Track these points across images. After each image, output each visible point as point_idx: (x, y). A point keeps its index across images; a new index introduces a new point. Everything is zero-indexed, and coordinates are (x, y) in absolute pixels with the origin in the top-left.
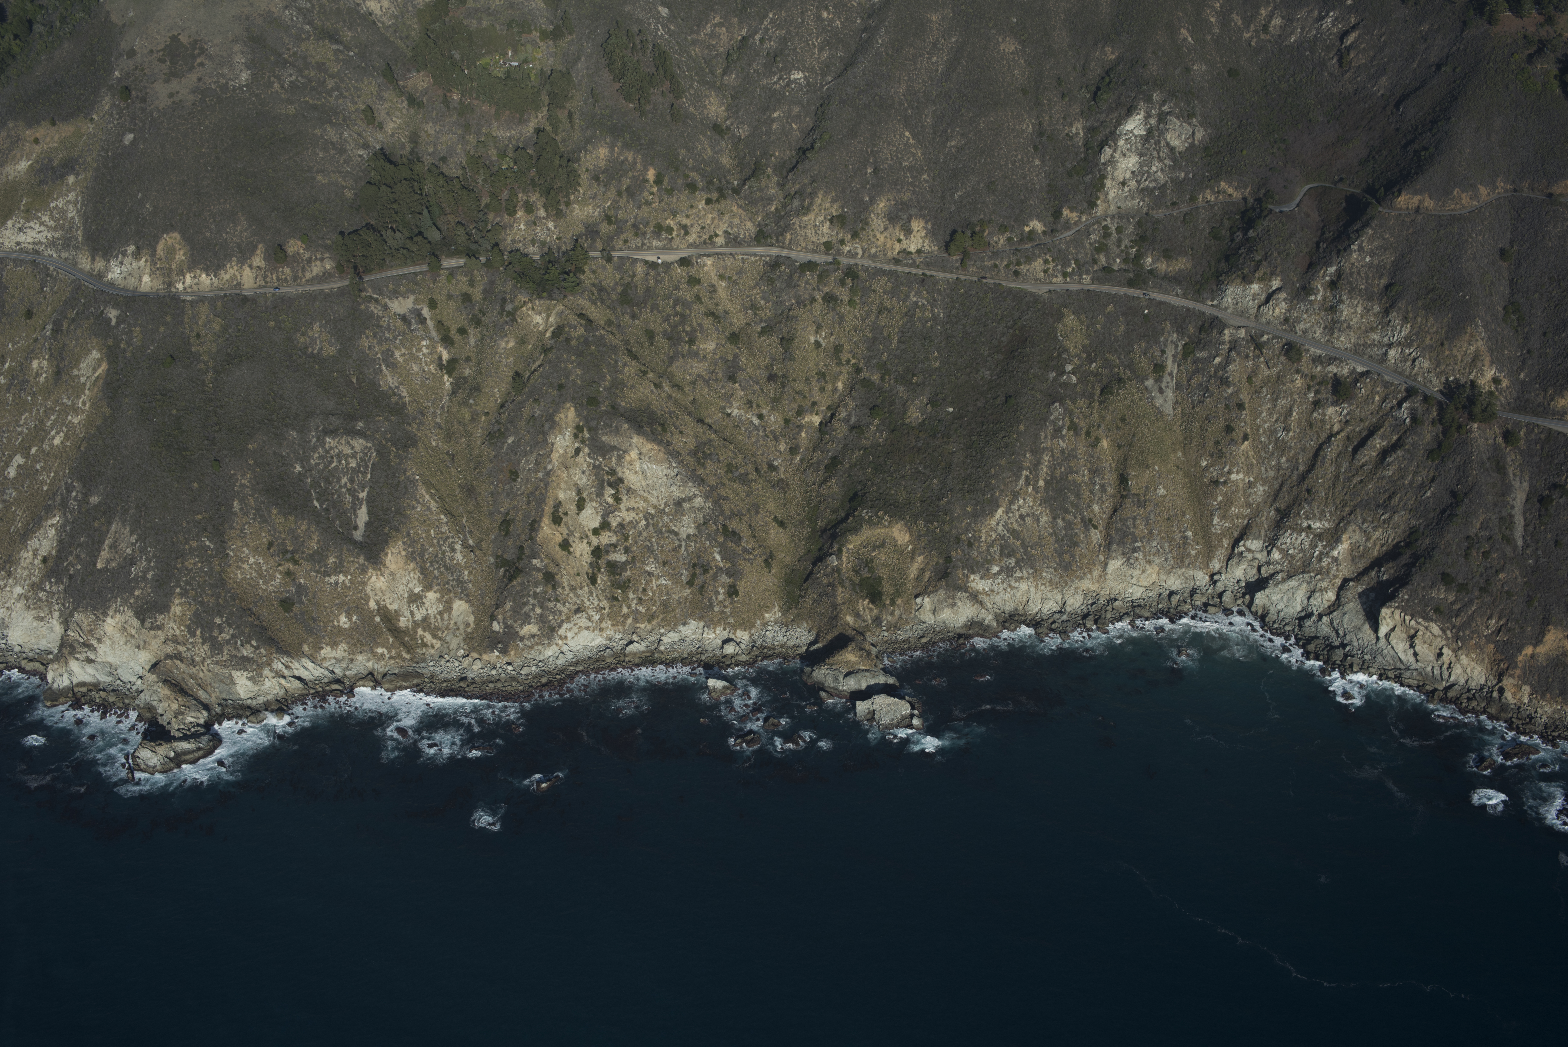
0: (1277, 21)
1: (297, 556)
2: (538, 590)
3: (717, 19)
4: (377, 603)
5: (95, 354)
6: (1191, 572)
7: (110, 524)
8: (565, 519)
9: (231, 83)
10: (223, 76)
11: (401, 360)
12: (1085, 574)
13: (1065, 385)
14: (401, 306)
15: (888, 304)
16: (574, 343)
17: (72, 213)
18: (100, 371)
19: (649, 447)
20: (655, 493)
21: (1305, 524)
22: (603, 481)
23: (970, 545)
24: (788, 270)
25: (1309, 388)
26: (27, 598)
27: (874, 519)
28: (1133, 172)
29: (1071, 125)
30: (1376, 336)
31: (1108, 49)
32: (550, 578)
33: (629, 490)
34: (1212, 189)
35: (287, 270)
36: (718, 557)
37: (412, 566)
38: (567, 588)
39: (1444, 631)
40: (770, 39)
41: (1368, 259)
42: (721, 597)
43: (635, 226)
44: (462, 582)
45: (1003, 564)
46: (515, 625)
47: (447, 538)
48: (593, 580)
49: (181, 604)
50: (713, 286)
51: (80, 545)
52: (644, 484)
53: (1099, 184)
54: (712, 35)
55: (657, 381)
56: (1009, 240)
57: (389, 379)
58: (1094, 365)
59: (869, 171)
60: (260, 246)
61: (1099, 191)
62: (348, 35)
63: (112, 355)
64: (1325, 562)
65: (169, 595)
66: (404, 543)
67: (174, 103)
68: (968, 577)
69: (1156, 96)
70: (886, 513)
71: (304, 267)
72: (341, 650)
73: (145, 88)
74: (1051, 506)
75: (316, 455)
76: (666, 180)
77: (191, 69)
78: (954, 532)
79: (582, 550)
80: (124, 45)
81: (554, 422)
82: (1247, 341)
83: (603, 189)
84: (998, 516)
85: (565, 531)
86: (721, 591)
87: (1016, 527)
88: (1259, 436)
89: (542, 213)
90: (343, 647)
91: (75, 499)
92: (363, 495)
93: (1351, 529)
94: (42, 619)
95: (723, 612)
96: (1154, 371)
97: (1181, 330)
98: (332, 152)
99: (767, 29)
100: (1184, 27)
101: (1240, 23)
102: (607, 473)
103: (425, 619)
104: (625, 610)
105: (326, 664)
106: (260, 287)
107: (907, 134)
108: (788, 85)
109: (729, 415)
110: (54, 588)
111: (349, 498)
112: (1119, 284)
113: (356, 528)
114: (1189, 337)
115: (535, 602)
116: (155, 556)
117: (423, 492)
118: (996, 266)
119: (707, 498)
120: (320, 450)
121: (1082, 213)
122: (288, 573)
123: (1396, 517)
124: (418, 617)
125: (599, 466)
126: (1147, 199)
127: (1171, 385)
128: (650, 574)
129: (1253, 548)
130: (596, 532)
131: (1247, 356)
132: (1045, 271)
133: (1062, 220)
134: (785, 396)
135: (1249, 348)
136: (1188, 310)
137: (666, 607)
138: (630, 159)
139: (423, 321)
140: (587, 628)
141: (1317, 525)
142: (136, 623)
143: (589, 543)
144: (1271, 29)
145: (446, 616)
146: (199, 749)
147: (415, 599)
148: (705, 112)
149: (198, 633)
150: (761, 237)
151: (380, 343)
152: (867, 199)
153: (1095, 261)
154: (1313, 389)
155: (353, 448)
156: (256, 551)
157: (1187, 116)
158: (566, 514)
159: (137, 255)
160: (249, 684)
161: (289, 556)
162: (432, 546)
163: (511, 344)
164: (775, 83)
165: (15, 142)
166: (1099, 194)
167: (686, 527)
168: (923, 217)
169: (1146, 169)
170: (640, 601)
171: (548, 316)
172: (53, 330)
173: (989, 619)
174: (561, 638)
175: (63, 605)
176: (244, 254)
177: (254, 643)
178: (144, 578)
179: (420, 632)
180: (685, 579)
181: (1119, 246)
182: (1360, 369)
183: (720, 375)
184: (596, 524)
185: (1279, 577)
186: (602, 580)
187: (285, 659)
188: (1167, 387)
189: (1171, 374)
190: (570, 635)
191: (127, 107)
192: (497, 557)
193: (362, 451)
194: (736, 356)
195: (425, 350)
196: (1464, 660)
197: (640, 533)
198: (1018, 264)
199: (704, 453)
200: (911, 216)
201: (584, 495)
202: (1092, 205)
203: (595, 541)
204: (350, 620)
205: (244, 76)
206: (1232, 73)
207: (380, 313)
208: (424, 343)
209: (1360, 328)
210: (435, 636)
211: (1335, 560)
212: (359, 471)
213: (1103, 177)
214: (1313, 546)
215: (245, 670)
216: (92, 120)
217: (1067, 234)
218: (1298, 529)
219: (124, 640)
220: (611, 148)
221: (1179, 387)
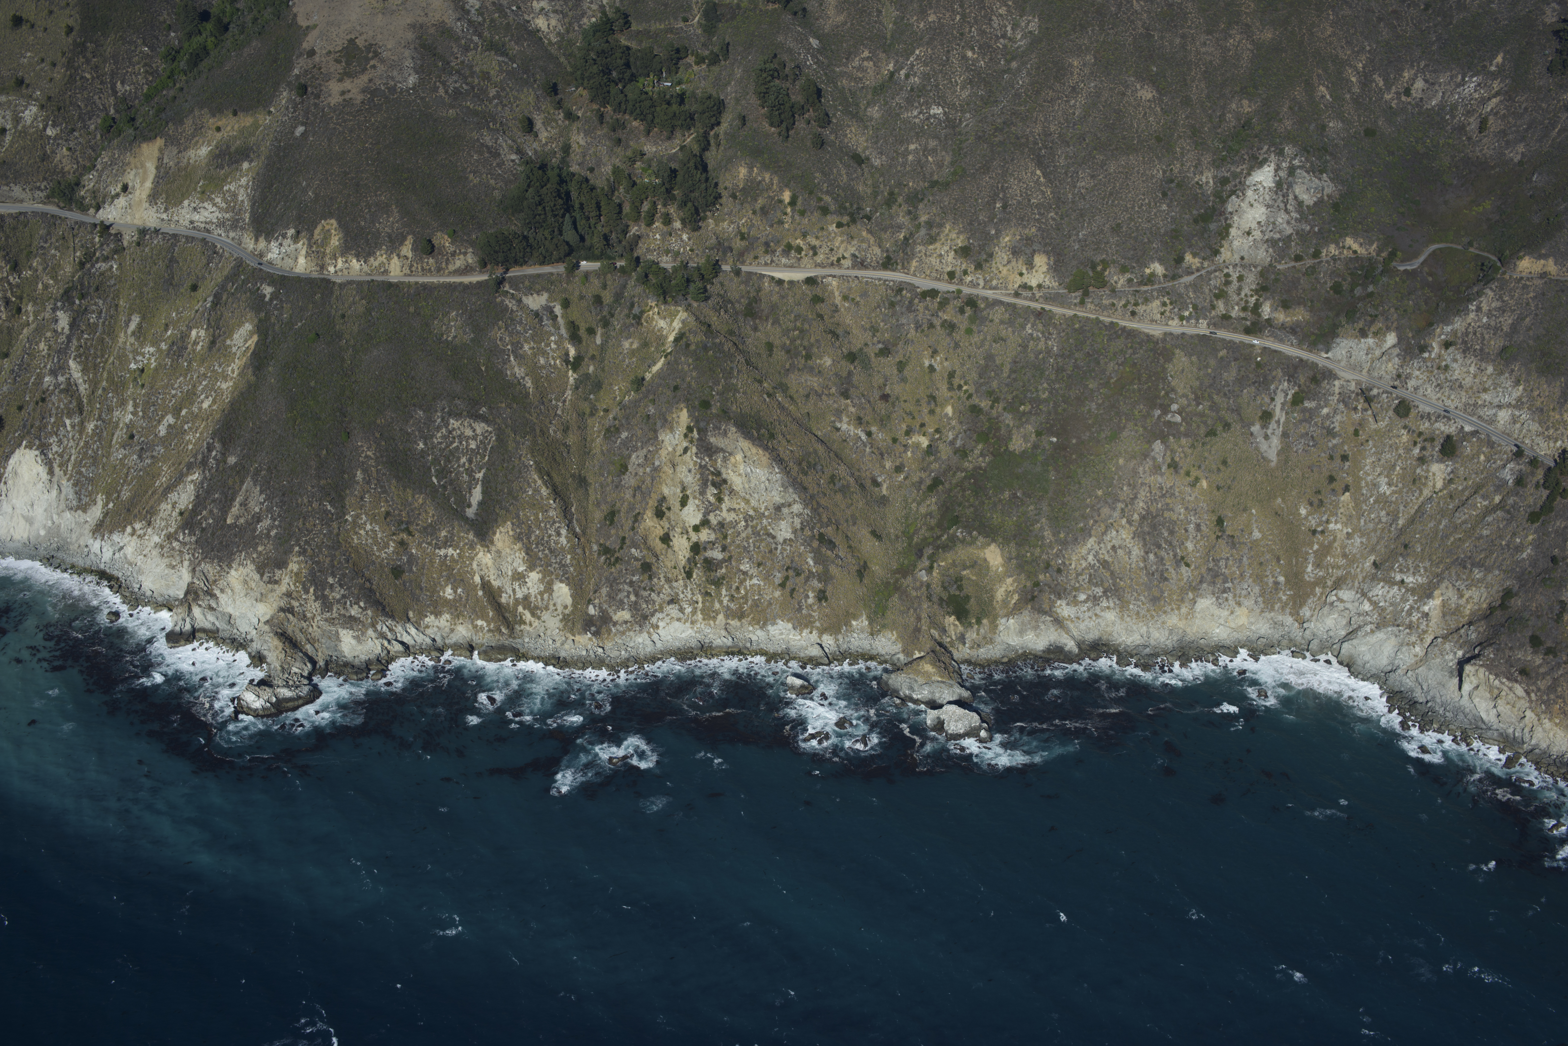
0: (1419, 84)
1: (412, 528)
2: (634, 579)
3: (866, 54)
4: (482, 578)
5: (248, 327)
6: (1280, 618)
7: (242, 483)
8: (667, 514)
9: (399, 85)
10: (393, 78)
11: (529, 352)
12: (1172, 610)
13: (1169, 424)
14: (535, 302)
15: (1003, 333)
16: (693, 347)
17: (242, 196)
18: (250, 342)
19: (755, 452)
20: (756, 495)
21: (1398, 578)
22: (707, 480)
23: (1059, 571)
24: (909, 295)
25: (1415, 443)
26: (162, 547)
27: (968, 539)
28: (1259, 223)
29: (1202, 173)
30: (1486, 397)
31: (1245, 102)
32: (646, 568)
33: (732, 491)
34: (1337, 244)
35: (431, 261)
36: (811, 563)
37: (519, 545)
38: (662, 579)
39: (1528, 693)
40: (915, 75)
41: (1485, 320)
42: (810, 601)
43: (767, 244)
44: (564, 566)
45: (1090, 592)
46: (610, 610)
47: (554, 522)
48: (689, 575)
49: (298, 563)
50: (837, 306)
51: (214, 501)
52: (747, 486)
53: (1224, 233)
54: (860, 68)
55: (771, 391)
56: (1130, 281)
57: (516, 369)
58: (1201, 407)
59: (998, 205)
60: (410, 237)
61: (1223, 239)
62: (514, 48)
63: (262, 329)
64: (1415, 616)
65: (288, 551)
66: (513, 524)
67: (344, 100)
68: (1054, 602)
69: (1288, 150)
70: (979, 534)
71: (448, 259)
72: (444, 621)
73: (320, 85)
74: (1144, 539)
75: (439, 435)
76: (800, 201)
77: (364, 70)
78: (1044, 557)
79: (681, 546)
80: (305, 45)
81: (666, 420)
82: (1357, 394)
83: (738, 207)
84: (1089, 546)
85: (667, 525)
86: (811, 595)
87: (1107, 558)
88: (1361, 488)
89: (677, 225)
90: (446, 616)
91: (214, 458)
92: (480, 475)
93: (1444, 585)
94: (173, 567)
95: (811, 616)
96: (1261, 418)
97: (1291, 377)
98: (487, 155)
99: (912, 65)
100: (1323, 85)
101: (1381, 83)
102: (713, 473)
103: (526, 598)
104: (717, 606)
105: (429, 631)
106: (405, 275)
107: (1038, 172)
108: (928, 119)
109: (838, 429)
110: (187, 539)
111: (466, 477)
112: (1235, 330)
113: (469, 506)
114: (1299, 386)
115: (631, 590)
116: (279, 516)
117: (536, 477)
118: (1113, 305)
119: (806, 506)
120: (444, 430)
121: (1204, 259)
122: (402, 543)
123: (1489, 577)
124: (520, 595)
125: (705, 466)
126: (1271, 250)
127: (1276, 432)
128: (745, 573)
129: (1345, 598)
130: (696, 529)
131: (1355, 409)
132: (1162, 314)
133: (1184, 265)
134: (894, 416)
135: (1358, 401)
136: (1301, 360)
137: (757, 606)
138: (767, 180)
139: (554, 318)
140: (679, 620)
141: (1410, 580)
142: (257, 577)
143: (689, 539)
144: (1413, 92)
145: (546, 596)
146: (299, 697)
147: (519, 577)
148: (846, 141)
149: (312, 590)
150: (888, 264)
151: (511, 335)
152: (993, 232)
153: (1213, 307)
154: (1419, 445)
155: (474, 431)
156: (373, 519)
157: (1317, 171)
158: (669, 509)
159: (296, 238)
160: (354, 642)
161: (404, 526)
162: (539, 528)
163: (635, 346)
164: (915, 117)
165: (199, 130)
166: (1223, 242)
167: (784, 531)
168: (1047, 253)
169: (1272, 220)
170: (732, 598)
171: (672, 321)
172: (213, 302)
173: (1071, 645)
174: (652, 626)
175: (193, 555)
176: (394, 243)
177: (362, 604)
178: (268, 536)
179: (520, 609)
180: (778, 581)
181: (1239, 294)
182: (1468, 428)
183: (833, 390)
184: (697, 521)
185: (1368, 628)
186: (698, 575)
187: (390, 622)
188: (1273, 434)
189: (1278, 422)
190: (661, 624)
191: (302, 102)
192: (601, 545)
193: (482, 435)
194: (850, 373)
195: (553, 346)
196: (1547, 724)
197: (739, 534)
198: (1136, 304)
199: (808, 462)
200: (1034, 251)
201: (688, 493)
202: (1217, 252)
203: (694, 537)
204: (455, 592)
205: (412, 80)
206: (1370, 133)
207: (515, 308)
208: (553, 338)
209: (1471, 388)
210: (533, 615)
211: (1426, 615)
212: (478, 453)
213: (1229, 226)
214: (1404, 600)
215: (352, 629)
216: (270, 113)
217: (1187, 279)
218: (1391, 583)
219: (244, 592)
220: (751, 168)
221: (1285, 435)
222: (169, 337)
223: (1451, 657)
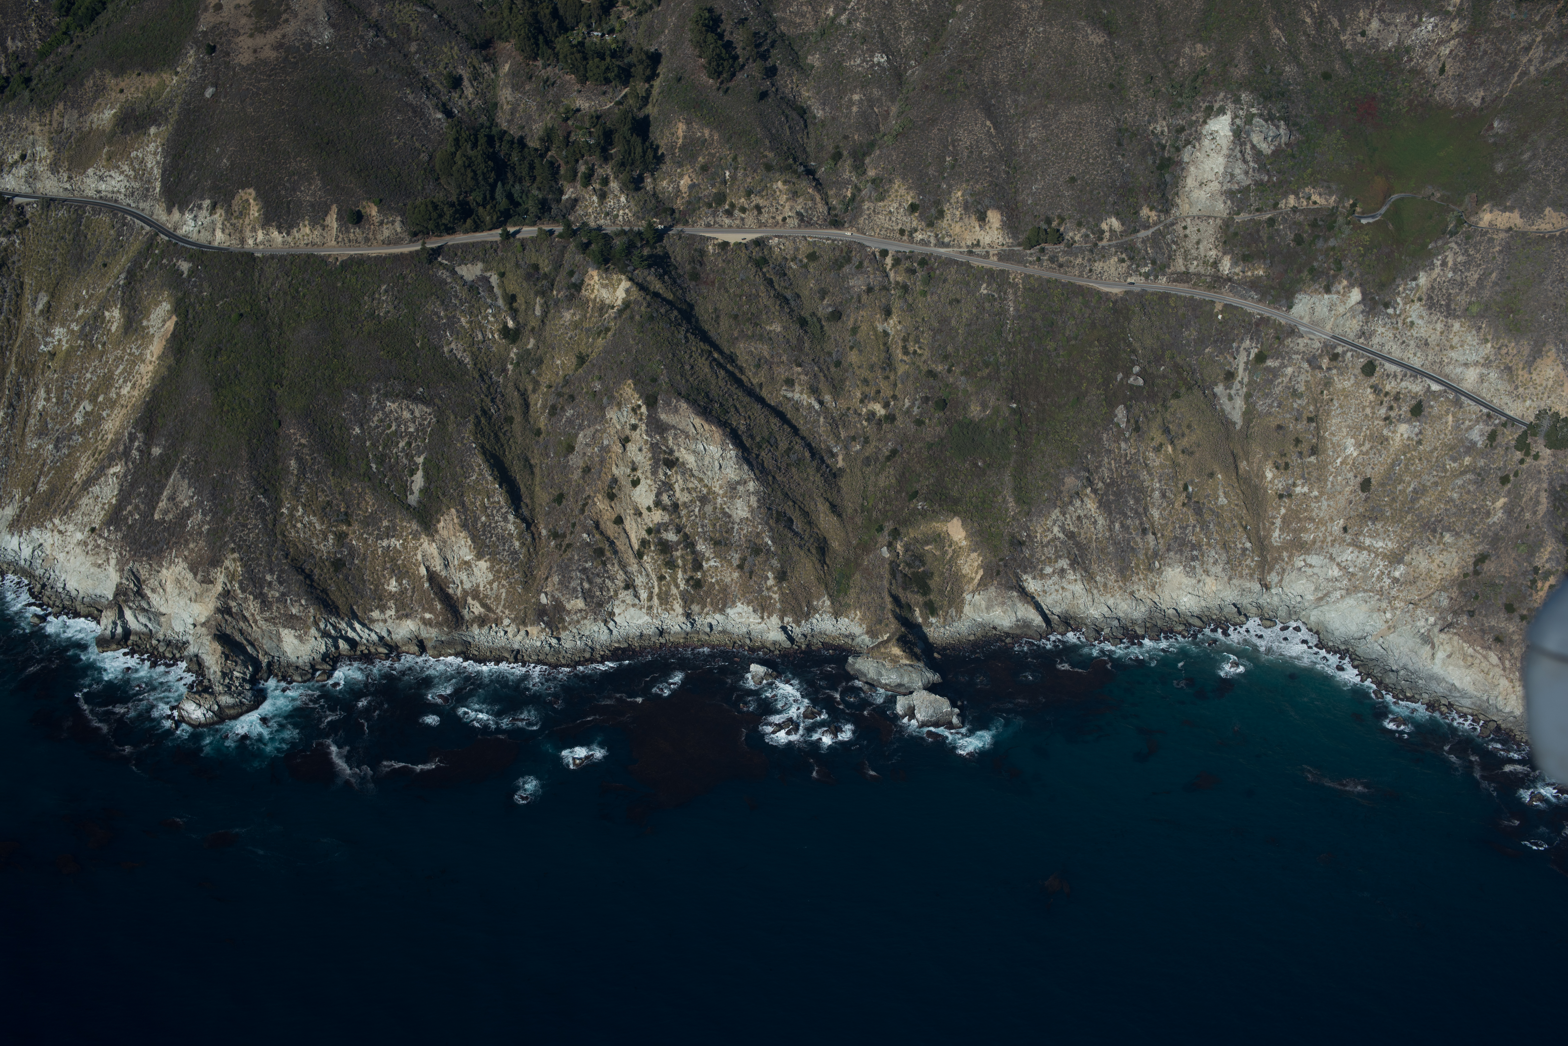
0: (1375, 24)
1: (351, 519)
2: (587, 565)
4: (427, 569)
5: (166, 306)
6: (1248, 585)
7: (168, 475)
8: (619, 495)
9: (314, 41)
10: (307, 34)
11: (466, 326)
12: (1140, 579)
13: (1131, 387)
14: (470, 271)
15: (958, 295)
16: (638, 319)
17: (151, 163)
18: (168, 324)
19: (707, 427)
20: (709, 474)
21: (1368, 542)
22: (659, 459)
23: (1024, 544)
24: (858, 256)
25: (1382, 403)
26: (86, 544)
27: (930, 512)
28: (1216, 173)
29: (1156, 121)
30: (1453, 354)
31: (1199, 46)
32: (599, 553)
33: (684, 470)
34: (1296, 195)
35: (358, 231)
36: (770, 542)
37: (465, 533)
38: (616, 564)
39: (1502, 661)
40: (856, 21)
41: (1450, 275)
42: (771, 582)
43: (708, 204)
44: (513, 553)
45: (1056, 565)
46: (563, 599)
47: (501, 508)
48: (643, 558)
49: (234, 560)
50: (783, 268)
51: (139, 495)
52: (700, 464)
53: (1180, 184)
54: (798, 13)
55: (720, 361)
56: (1086, 236)
57: (453, 345)
58: (1163, 368)
59: (948, 159)
60: (334, 206)
61: (1179, 190)
63: (181, 309)
64: (1386, 582)
65: (223, 549)
66: (458, 511)
67: (257, 58)
68: (1021, 577)
69: (1245, 97)
70: (941, 507)
71: (375, 229)
72: (390, 614)
73: (229, 42)
74: (1109, 509)
75: (376, 418)
77: (276, 25)
78: (1009, 530)
79: (635, 528)
81: (613, 397)
82: (1322, 353)
84: (1054, 517)
85: (619, 507)
86: (771, 575)
87: (1072, 529)
88: (1327, 450)
89: (615, 186)
90: (392, 610)
91: (138, 449)
92: (420, 460)
93: (1414, 550)
94: (99, 566)
95: (771, 598)
96: (1224, 378)
97: (1253, 336)
98: (411, 115)
99: (853, 11)
100: (1278, 27)
101: (1336, 24)
102: (664, 452)
103: (475, 588)
104: (673, 590)
105: (374, 627)
106: (331, 247)
107: (988, 123)
108: (871, 67)
109: (790, 399)
110: (113, 536)
111: (405, 462)
112: (1196, 287)
113: (411, 493)
114: (1262, 344)
115: (584, 577)
116: (211, 510)
117: (480, 460)
118: (1070, 262)
119: (762, 483)
120: (380, 413)
121: (1161, 212)
122: (342, 535)
123: (1461, 542)
124: (468, 585)
125: (656, 444)
126: (1229, 202)
127: (1240, 392)
128: (701, 555)
129: (1313, 563)
130: (649, 510)
131: (1320, 367)
132: (1120, 270)
133: (1141, 219)
134: (848, 383)
135: (1322, 359)
136: (1263, 317)
138: (707, 136)
139: (491, 289)
140: (634, 605)
141: (1379, 544)
142: (190, 576)
143: (642, 521)
144: (1369, 32)
145: (495, 585)
146: (242, 704)
147: (466, 567)
148: (787, 92)
149: (249, 589)
150: (835, 221)
151: (446, 309)
152: (944, 187)
153: (1172, 263)
154: (1385, 405)
155: (412, 413)
156: (310, 511)
157: (1274, 119)
158: (620, 490)
159: (212, 210)
160: (296, 642)
161: (343, 517)
162: (485, 514)
164: (859, 65)
165: (100, 90)
166: (1180, 194)
167: (740, 510)
168: (999, 208)
169: (1230, 170)
170: (689, 581)
171: (615, 291)
172: (126, 278)
173: (1038, 621)
174: (608, 613)
175: (120, 553)
176: (317, 214)
177: (303, 602)
178: (199, 531)
179: (469, 599)
180: (736, 562)
181: (1198, 248)
183: (784, 358)
184: (650, 502)
185: (1337, 595)
186: (652, 558)
187: (333, 619)
188: (1237, 394)
189: (1241, 382)
190: (617, 611)
191: (211, 61)
193: (421, 417)
195: (491, 319)
197: (693, 514)
198: (1093, 261)
200: (987, 207)
201: (639, 472)
202: (1173, 205)
203: (647, 519)
204: (400, 584)
205: (328, 35)
206: (1326, 76)
207: (449, 280)
208: (490, 310)
209: (1438, 345)
212: (417, 436)
213: (1185, 177)
214: (1374, 565)
215: (293, 628)
216: (177, 73)
217: (1143, 234)
218: (1360, 547)
219: (177, 591)
220: (689, 123)
221: (1248, 396)
222: (81, 317)
223: (1422, 623)
